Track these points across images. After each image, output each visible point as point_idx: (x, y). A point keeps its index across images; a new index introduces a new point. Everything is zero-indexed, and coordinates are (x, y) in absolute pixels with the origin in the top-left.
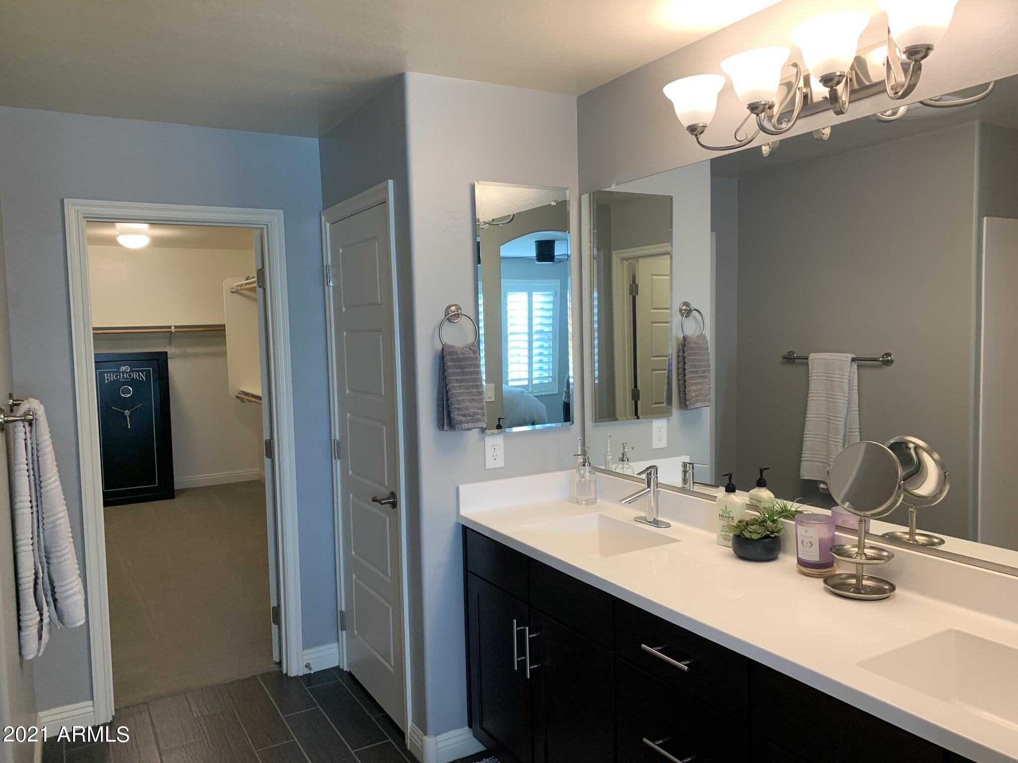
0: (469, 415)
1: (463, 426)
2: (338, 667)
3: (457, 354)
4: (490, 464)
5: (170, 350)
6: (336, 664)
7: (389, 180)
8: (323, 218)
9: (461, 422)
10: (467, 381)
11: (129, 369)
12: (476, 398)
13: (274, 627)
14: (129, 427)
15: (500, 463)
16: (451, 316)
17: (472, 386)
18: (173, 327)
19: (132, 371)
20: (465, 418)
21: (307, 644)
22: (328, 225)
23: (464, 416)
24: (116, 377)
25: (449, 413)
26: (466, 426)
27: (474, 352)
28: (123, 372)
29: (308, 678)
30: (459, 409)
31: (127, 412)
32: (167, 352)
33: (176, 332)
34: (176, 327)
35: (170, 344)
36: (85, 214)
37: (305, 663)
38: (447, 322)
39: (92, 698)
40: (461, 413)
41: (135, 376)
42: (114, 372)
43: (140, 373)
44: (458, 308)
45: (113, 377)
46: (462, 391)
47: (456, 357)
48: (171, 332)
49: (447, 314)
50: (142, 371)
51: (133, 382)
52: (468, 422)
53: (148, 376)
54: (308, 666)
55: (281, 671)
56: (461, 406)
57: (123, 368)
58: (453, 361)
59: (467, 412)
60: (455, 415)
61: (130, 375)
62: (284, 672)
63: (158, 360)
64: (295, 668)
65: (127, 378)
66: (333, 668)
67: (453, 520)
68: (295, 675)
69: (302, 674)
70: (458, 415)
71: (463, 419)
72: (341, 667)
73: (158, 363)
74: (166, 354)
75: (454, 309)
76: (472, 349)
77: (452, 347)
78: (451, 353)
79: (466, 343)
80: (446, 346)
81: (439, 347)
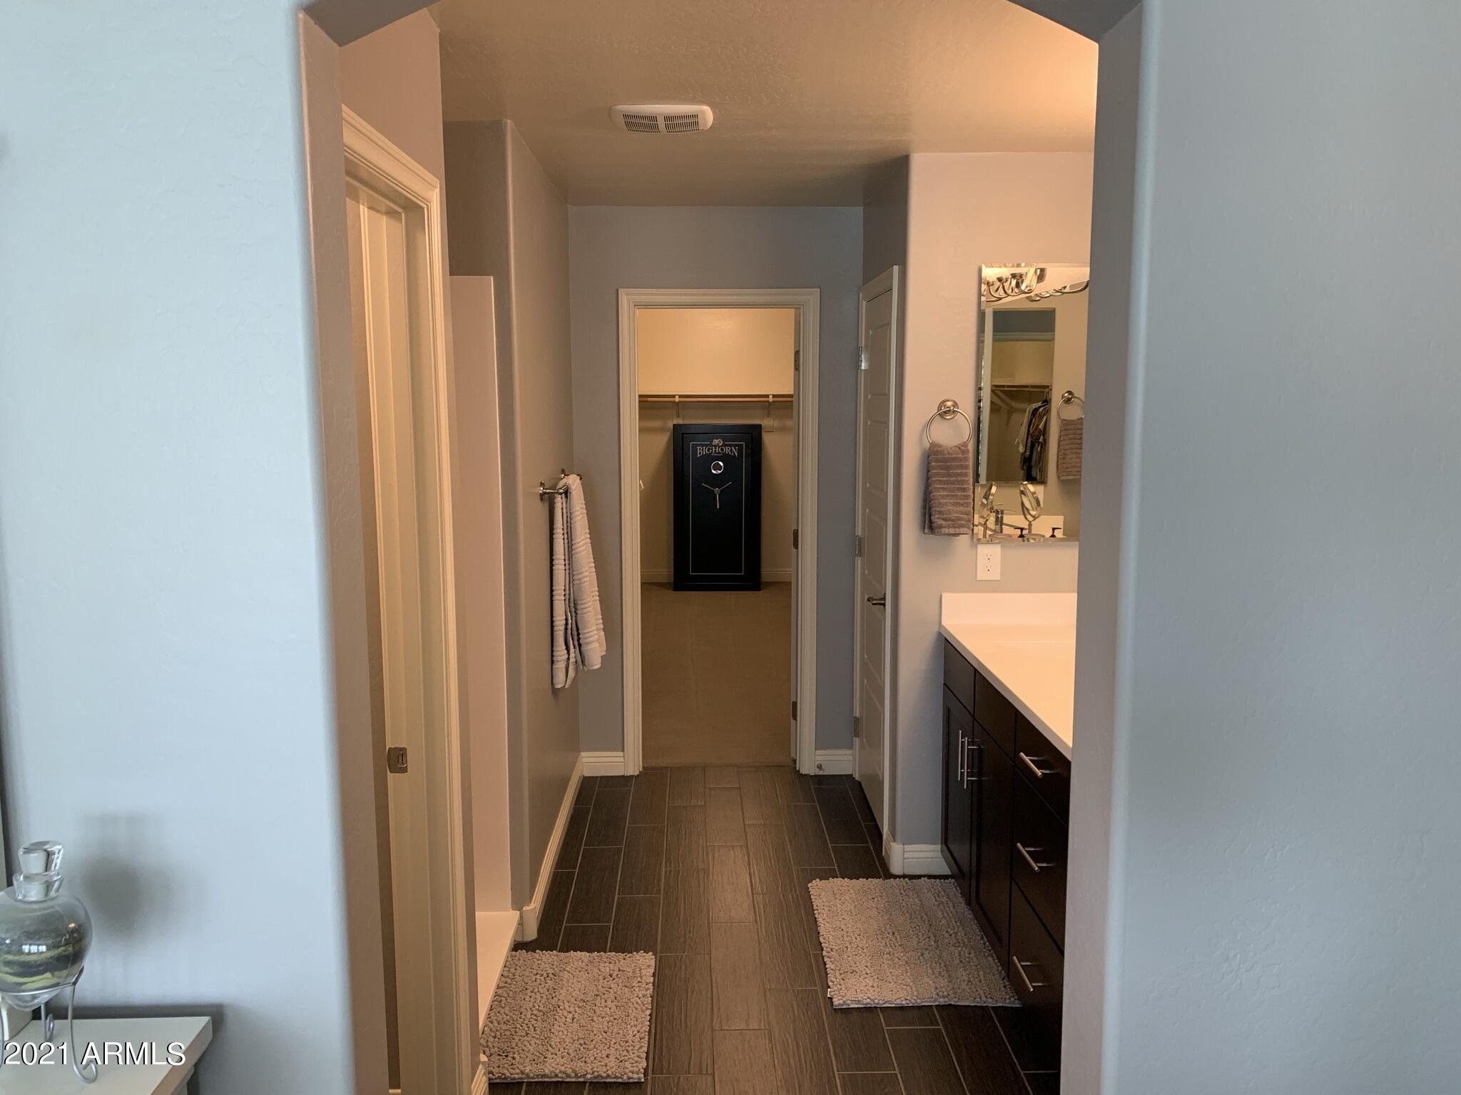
0: (950, 520)
1: (943, 530)
2: (852, 775)
3: (943, 454)
4: (982, 575)
5: (766, 423)
6: (849, 772)
7: (894, 267)
8: (861, 295)
9: (941, 527)
10: (953, 483)
11: (722, 442)
12: (961, 501)
13: (793, 721)
14: (718, 507)
15: (996, 575)
16: (945, 412)
17: (958, 489)
18: (771, 397)
19: (724, 445)
20: (945, 522)
21: (820, 744)
22: (864, 303)
23: (945, 520)
24: (708, 451)
25: (930, 516)
26: (946, 531)
27: (963, 452)
28: (716, 446)
29: (819, 779)
30: (940, 512)
31: (717, 491)
32: (761, 425)
33: (773, 402)
34: (774, 396)
35: (769, 415)
36: (637, 302)
37: (817, 763)
38: (938, 417)
39: (623, 751)
40: (942, 517)
41: (727, 450)
42: (706, 445)
43: (733, 448)
44: (955, 404)
45: (706, 451)
46: (945, 493)
47: (942, 456)
48: (768, 401)
49: (940, 408)
50: (735, 446)
51: (724, 457)
52: (949, 527)
53: (740, 452)
54: (820, 767)
55: (795, 768)
56: (942, 509)
57: (716, 442)
58: (937, 460)
59: (949, 516)
60: (937, 520)
61: (722, 450)
62: (797, 769)
63: (752, 434)
64: (807, 767)
65: (719, 453)
66: (846, 775)
67: (936, 629)
68: (806, 773)
69: (813, 774)
70: (938, 518)
71: (942, 522)
72: (854, 776)
73: (753, 437)
74: (760, 426)
75: (949, 404)
76: (962, 448)
77: (940, 446)
78: (937, 453)
79: (956, 442)
80: (933, 445)
81: (928, 445)
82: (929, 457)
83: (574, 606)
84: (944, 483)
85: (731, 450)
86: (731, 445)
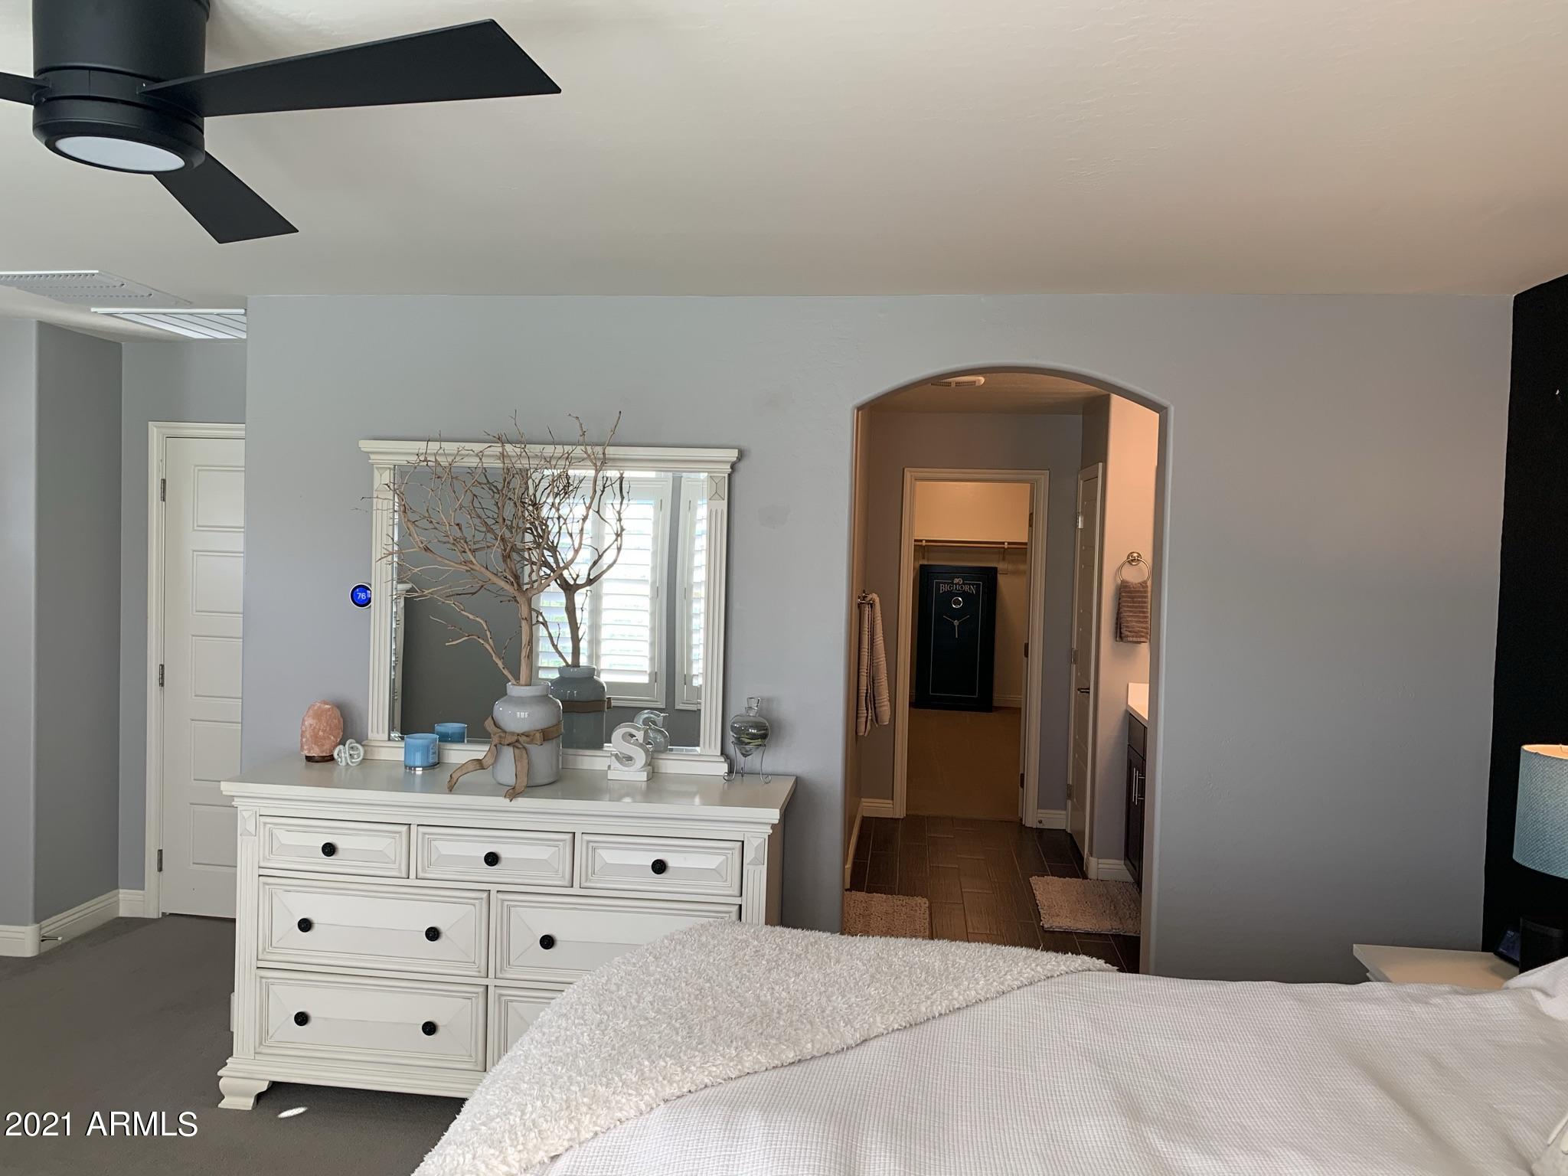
0: (1134, 632)
1: (1129, 639)
2: (1065, 830)
3: (1130, 588)
5: (1001, 566)
6: (1063, 828)
7: (1099, 463)
8: (1079, 477)
9: (1127, 636)
10: (1136, 607)
11: (962, 581)
12: (1142, 620)
13: (1021, 789)
14: (957, 637)
16: (1133, 560)
17: (1139, 611)
18: (1006, 544)
19: (963, 584)
20: (1131, 634)
21: (1040, 805)
22: (1081, 481)
23: (1130, 632)
24: (950, 588)
25: (1120, 628)
26: (1132, 639)
27: (1143, 587)
28: (956, 584)
29: (1040, 832)
30: (1127, 627)
31: (956, 623)
33: (1008, 548)
34: (1009, 543)
35: (1004, 559)
36: (916, 477)
37: (1040, 819)
38: (1127, 564)
40: (1128, 630)
41: (966, 588)
42: (948, 583)
43: (971, 586)
44: (1139, 555)
45: (947, 588)
46: (1131, 614)
48: (1004, 548)
49: (1128, 558)
50: (973, 585)
51: (964, 594)
52: (1133, 637)
53: (977, 589)
54: (1040, 822)
55: (1021, 822)
56: (1128, 625)
57: (956, 581)
58: (1126, 592)
59: (1133, 630)
60: (1125, 632)
61: (962, 588)
62: (1023, 823)
63: (989, 574)
64: (1031, 822)
65: (959, 590)
66: (1060, 830)
67: (1123, 708)
68: (1030, 826)
69: (1036, 828)
71: (1129, 634)
73: (989, 577)
74: (996, 568)
75: (1135, 555)
76: (1144, 584)
77: (1127, 582)
78: (1126, 587)
79: (1140, 581)
80: (1123, 582)
81: (1120, 582)
82: (1120, 589)
83: (873, 681)
84: (1130, 607)
85: (970, 588)
86: (970, 584)
